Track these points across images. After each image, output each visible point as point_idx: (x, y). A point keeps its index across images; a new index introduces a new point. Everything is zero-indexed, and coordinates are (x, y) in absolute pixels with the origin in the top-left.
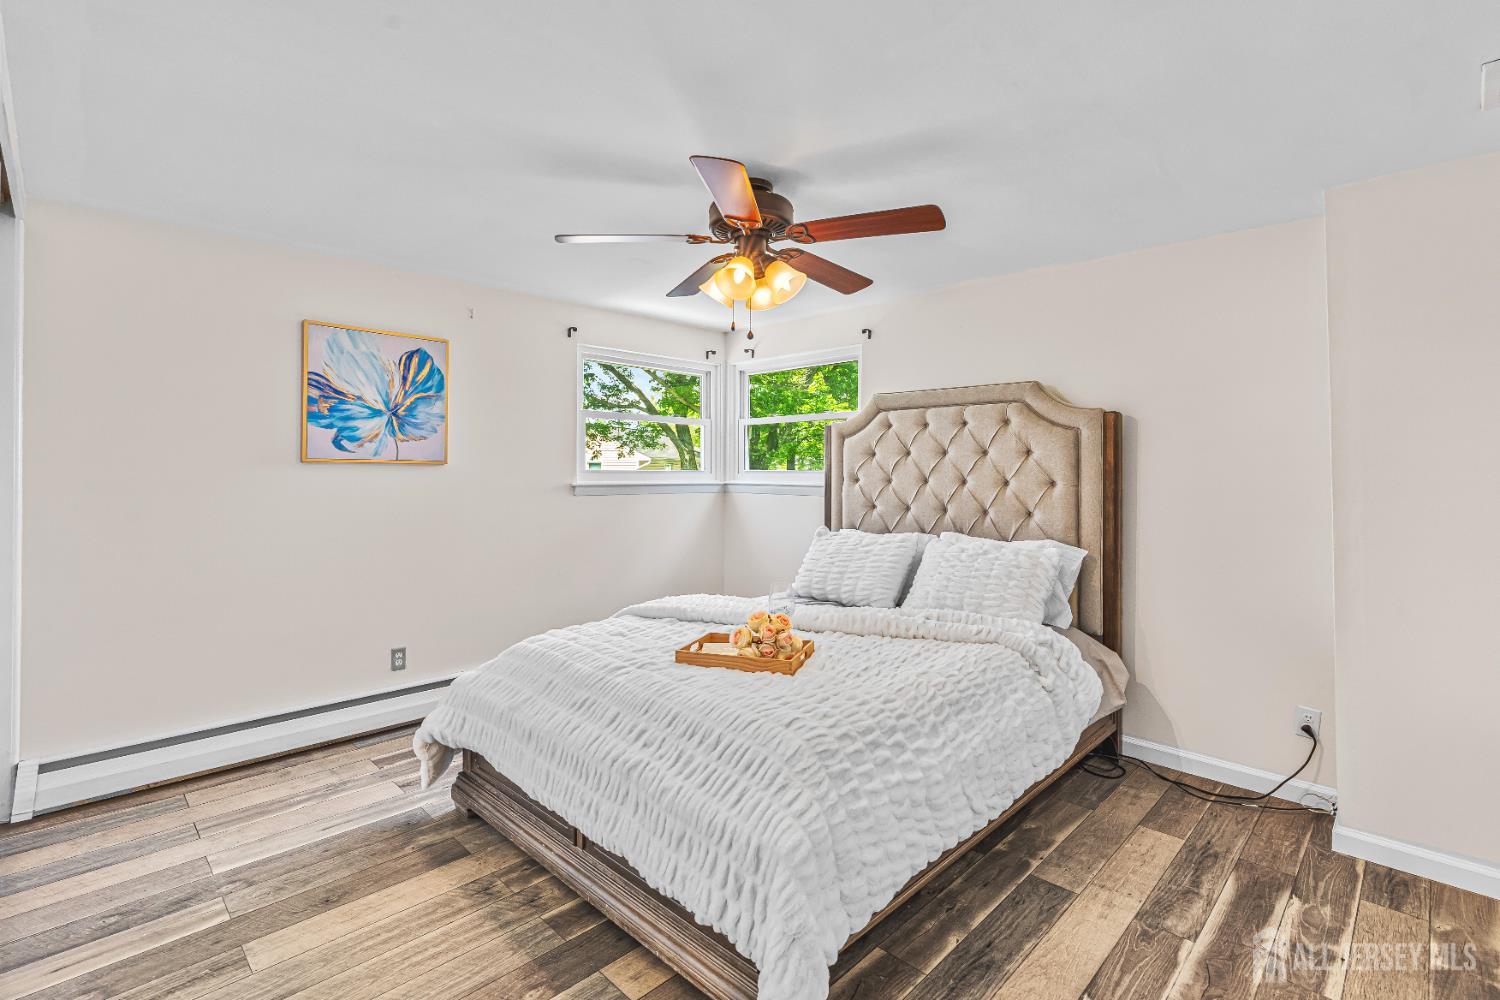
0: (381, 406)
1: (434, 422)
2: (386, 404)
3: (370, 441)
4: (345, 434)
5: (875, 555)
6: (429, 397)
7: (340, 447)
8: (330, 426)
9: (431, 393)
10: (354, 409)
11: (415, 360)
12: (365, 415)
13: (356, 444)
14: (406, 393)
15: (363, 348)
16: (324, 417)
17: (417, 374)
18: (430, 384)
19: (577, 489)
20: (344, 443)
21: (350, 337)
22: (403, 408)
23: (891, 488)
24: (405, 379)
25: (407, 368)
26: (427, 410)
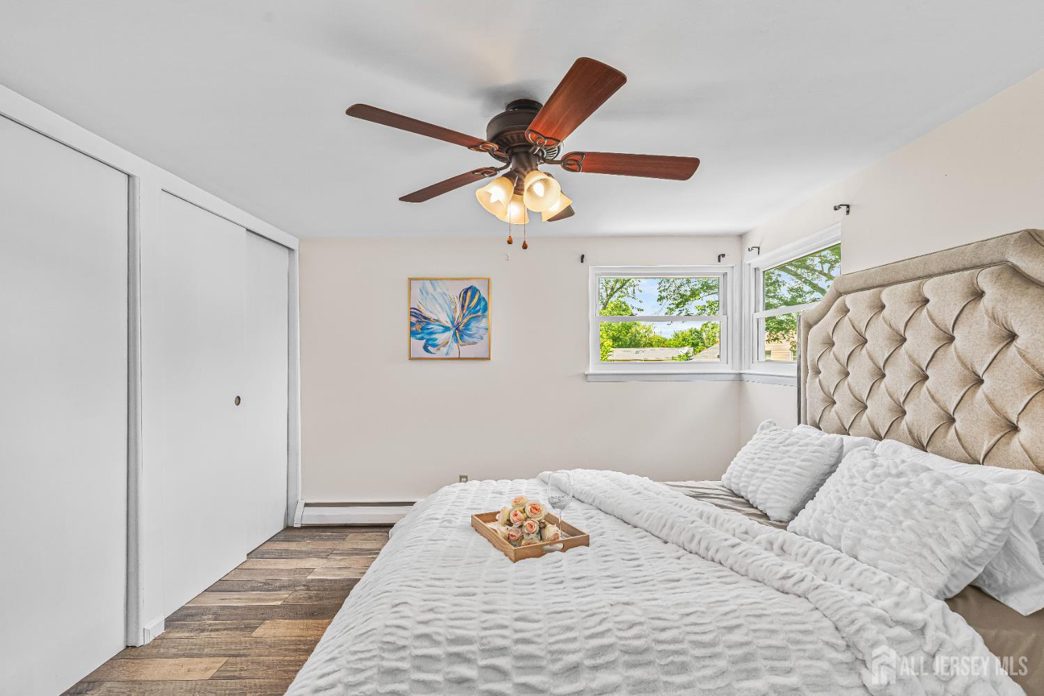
0: (449, 325)
1: (482, 332)
2: (452, 323)
3: (444, 346)
4: (430, 342)
5: (790, 457)
6: (479, 316)
7: (428, 351)
8: (422, 339)
9: (480, 314)
10: (434, 327)
11: (469, 293)
12: (440, 331)
13: (436, 348)
14: (464, 314)
15: (439, 290)
16: (418, 334)
17: (471, 302)
18: (478, 308)
19: (589, 377)
20: (430, 348)
21: (432, 284)
22: (462, 325)
23: (846, 383)
24: (463, 306)
25: (464, 299)
26: (477, 325)
